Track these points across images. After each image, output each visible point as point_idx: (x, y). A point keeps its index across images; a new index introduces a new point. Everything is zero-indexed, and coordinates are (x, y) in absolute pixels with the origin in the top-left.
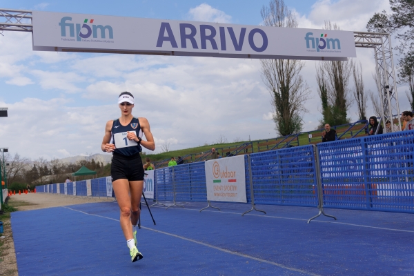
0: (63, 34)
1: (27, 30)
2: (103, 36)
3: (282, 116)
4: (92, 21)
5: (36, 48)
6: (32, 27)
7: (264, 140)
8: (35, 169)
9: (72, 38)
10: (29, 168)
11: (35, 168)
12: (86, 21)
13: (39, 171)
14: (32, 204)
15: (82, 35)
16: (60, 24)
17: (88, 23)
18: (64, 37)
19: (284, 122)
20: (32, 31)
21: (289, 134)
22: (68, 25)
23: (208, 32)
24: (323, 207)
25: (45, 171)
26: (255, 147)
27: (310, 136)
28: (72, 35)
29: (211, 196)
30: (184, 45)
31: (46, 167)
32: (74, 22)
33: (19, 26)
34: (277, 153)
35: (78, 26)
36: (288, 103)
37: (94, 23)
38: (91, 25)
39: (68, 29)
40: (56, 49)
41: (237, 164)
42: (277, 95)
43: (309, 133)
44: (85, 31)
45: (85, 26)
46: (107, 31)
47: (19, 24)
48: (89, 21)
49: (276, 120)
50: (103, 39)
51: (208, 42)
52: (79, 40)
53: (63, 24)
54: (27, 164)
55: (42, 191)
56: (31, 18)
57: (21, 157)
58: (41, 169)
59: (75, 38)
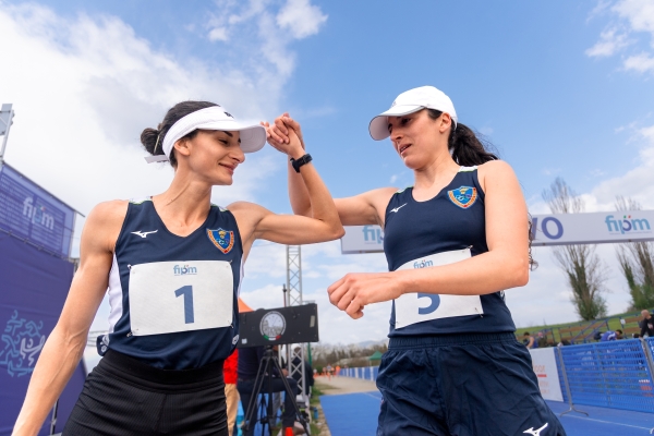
0: (366, 238)
3: (581, 298)
5: (345, 252)
8: (334, 353)
9: (374, 242)
10: (329, 352)
15: (381, 238)
16: (363, 231)
18: (367, 242)
19: (584, 304)
22: (370, 230)
25: (343, 355)
26: (556, 332)
27: (623, 321)
28: (374, 239)
35: (378, 231)
36: (586, 284)
39: (369, 234)
40: (361, 252)
42: (572, 276)
49: (574, 302)
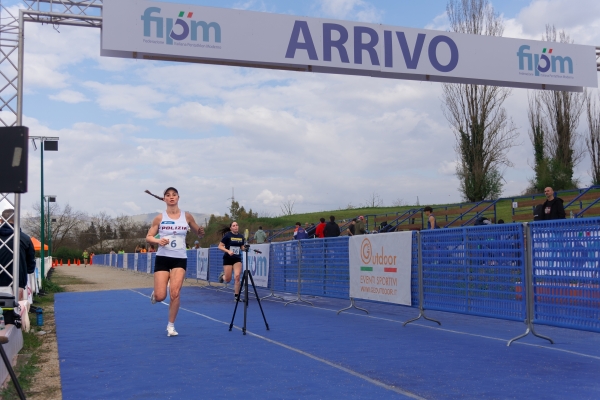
1: (93, 25)
2: (206, 38)
3: (471, 170)
4: (190, 15)
5: (106, 53)
6: (101, 20)
7: (441, 206)
9: (160, 39)
11: (92, 227)
12: (182, 14)
13: (98, 232)
14: (86, 283)
15: (174, 36)
16: (142, 18)
17: (185, 18)
18: (147, 38)
19: (473, 179)
20: (100, 26)
21: (481, 199)
22: (155, 19)
23: (366, 38)
24: (534, 323)
25: (107, 233)
27: (515, 204)
28: (160, 34)
29: (355, 292)
30: (327, 57)
31: (108, 227)
32: (164, 15)
33: (83, 19)
34: (464, 233)
35: (169, 21)
36: (481, 151)
37: (193, 18)
38: (188, 21)
39: (153, 25)
40: (135, 55)
41: (399, 244)
42: (464, 137)
43: (513, 199)
44: (178, 30)
45: (179, 22)
46: (212, 31)
47: (82, 16)
48: (186, 15)
49: (460, 175)
50: (206, 43)
51: (365, 54)
52: (169, 42)
53: (147, 18)
54: (82, 221)
55: (101, 262)
56: (101, 7)
57: (73, 211)
58: (101, 229)
59: (164, 39)
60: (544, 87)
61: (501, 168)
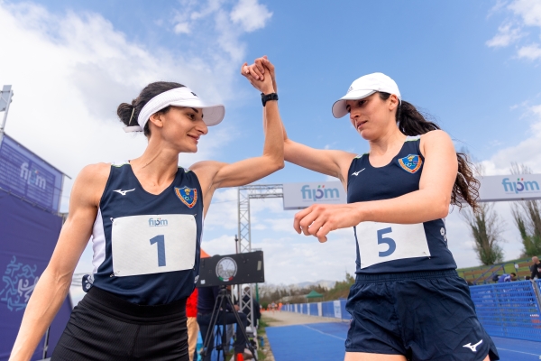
21: (491, 263)
27: (517, 266)
60: (523, 199)
61: (500, 244)
